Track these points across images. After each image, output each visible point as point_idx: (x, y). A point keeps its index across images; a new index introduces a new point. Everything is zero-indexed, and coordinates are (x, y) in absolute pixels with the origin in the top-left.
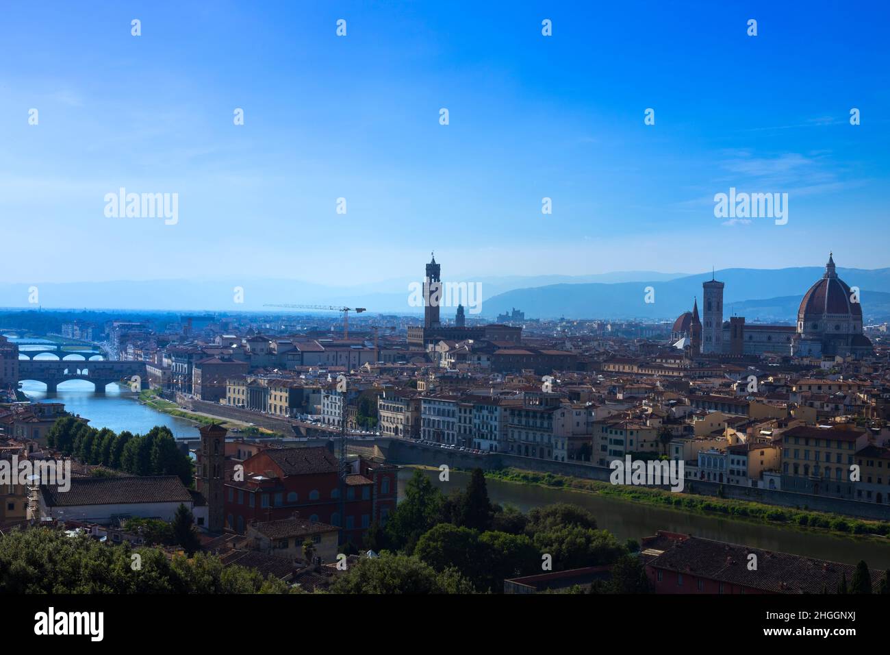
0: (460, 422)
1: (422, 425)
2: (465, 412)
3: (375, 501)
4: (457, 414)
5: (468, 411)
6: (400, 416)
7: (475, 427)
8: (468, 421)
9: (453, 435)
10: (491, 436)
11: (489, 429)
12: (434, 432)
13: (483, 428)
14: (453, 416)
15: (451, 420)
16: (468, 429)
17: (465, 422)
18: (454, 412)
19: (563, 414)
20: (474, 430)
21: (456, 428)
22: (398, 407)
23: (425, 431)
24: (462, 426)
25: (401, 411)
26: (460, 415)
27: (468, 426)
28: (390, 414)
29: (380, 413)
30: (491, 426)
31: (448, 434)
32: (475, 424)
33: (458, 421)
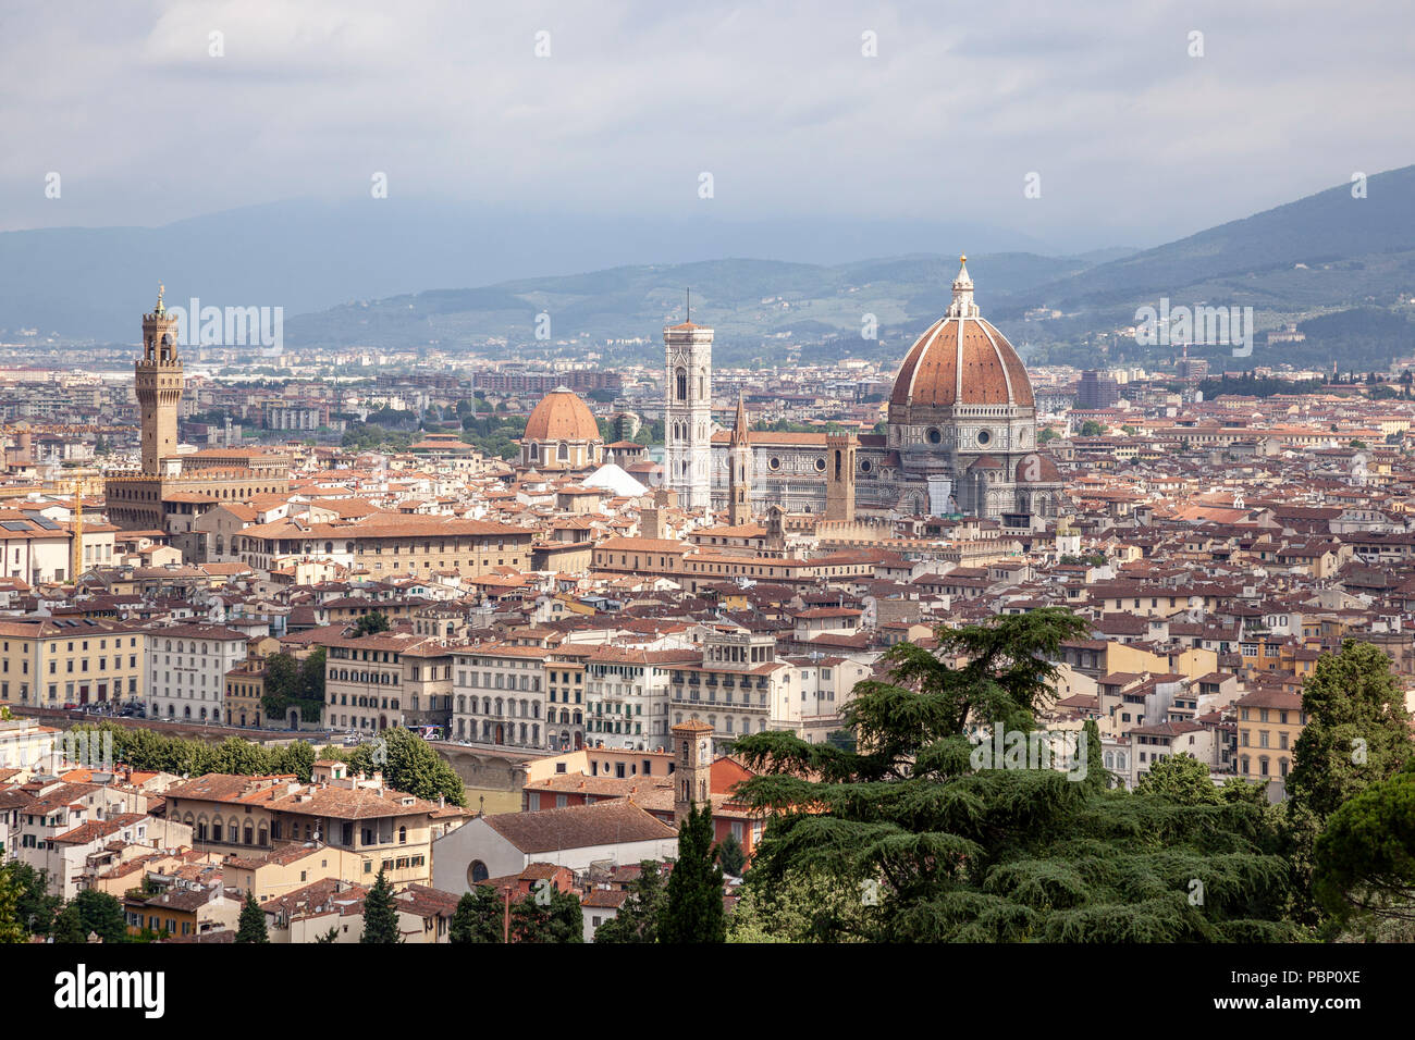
0: (553, 699)
1: (455, 708)
2: (566, 681)
4: (546, 684)
5: (572, 677)
6: (389, 693)
7: (590, 709)
8: (572, 699)
9: (536, 728)
10: (628, 726)
11: (623, 711)
12: (487, 725)
13: (609, 710)
14: (536, 690)
15: (531, 697)
16: (571, 712)
17: (565, 700)
18: (537, 680)
19: (787, 678)
20: (586, 716)
21: (543, 714)
22: (385, 675)
23: (461, 722)
24: (559, 707)
25: (396, 682)
26: (553, 685)
27: (571, 709)
28: (360, 690)
29: (332, 687)
30: (628, 707)
31: (524, 727)
32: (590, 704)
33: (548, 699)
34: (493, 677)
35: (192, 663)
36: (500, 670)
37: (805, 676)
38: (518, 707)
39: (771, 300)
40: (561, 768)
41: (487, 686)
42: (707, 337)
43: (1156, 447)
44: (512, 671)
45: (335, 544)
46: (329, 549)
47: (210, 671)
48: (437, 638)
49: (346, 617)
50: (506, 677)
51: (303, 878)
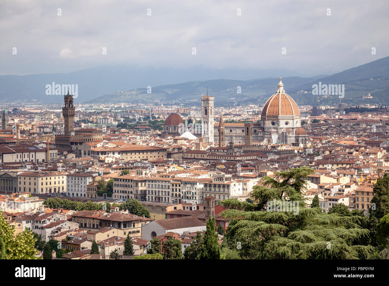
0: (173, 191)
1: (147, 193)
2: (176, 186)
4: (171, 187)
5: (178, 185)
6: (130, 190)
7: (183, 193)
8: (178, 191)
9: (168, 198)
10: (193, 197)
11: (191, 194)
12: (156, 198)
13: (188, 194)
14: (169, 188)
15: (167, 190)
16: (178, 194)
17: (176, 191)
18: (169, 186)
19: (235, 185)
20: (182, 195)
21: (170, 194)
22: (129, 185)
23: (149, 197)
24: (174, 193)
25: (131, 187)
26: (173, 187)
27: (178, 193)
28: (122, 189)
29: (115, 188)
30: (193, 193)
31: (165, 198)
33: (172, 191)
34: (157, 185)
35: (78, 183)
36: (159, 184)
37: (240, 184)
38: (164, 193)
39: (229, 90)
40: (175, 208)
41: (156, 188)
42: (213, 99)
43: (333, 126)
44: (162, 184)
45: (115, 152)
46: (114, 154)
47: (83, 185)
48: (142, 176)
49: (118, 171)
50: (160, 185)
51: (108, 236)
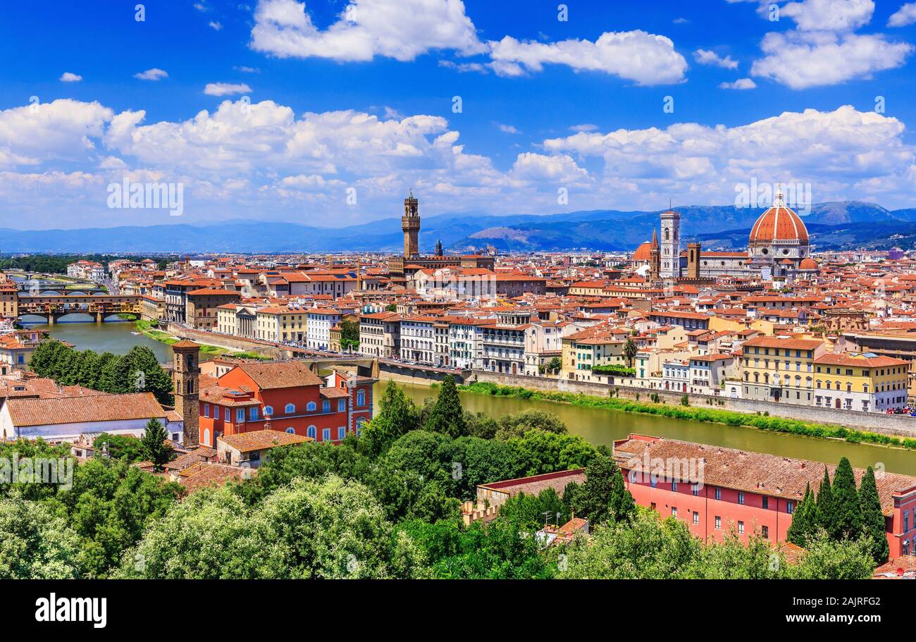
0: (437, 342)
1: (401, 346)
2: (442, 332)
3: (351, 414)
4: (434, 334)
5: (444, 331)
6: (379, 338)
7: (451, 346)
9: (431, 354)
10: (466, 355)
11: (465, 348)
12: (413, 352)
13: (459, 347)
14: (431, 337)
15: (428, 340)
16: (444, 347)
17: (441, 342)
18: (431, 332)
19: (534, 332)
20: (450, 349)
21: (434, 348)
22: (378, 330)
23: (404, 351)
24: (439, 346)
25: (382, 333)
26: (437, 335)
28: (370, 337)
29: (362, 335)
30: (466, 345)
31: (426, 354)
32: (451, 343)
33: (435, 341)
35: (320, 325)
38: (424, 345)
41: (413, 335)
44: (422, 328)
47: (325, 328)
50: (420, 331)
